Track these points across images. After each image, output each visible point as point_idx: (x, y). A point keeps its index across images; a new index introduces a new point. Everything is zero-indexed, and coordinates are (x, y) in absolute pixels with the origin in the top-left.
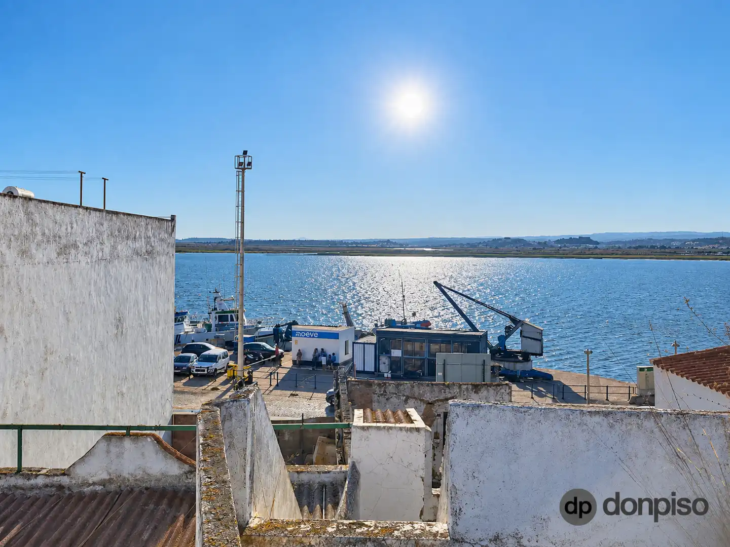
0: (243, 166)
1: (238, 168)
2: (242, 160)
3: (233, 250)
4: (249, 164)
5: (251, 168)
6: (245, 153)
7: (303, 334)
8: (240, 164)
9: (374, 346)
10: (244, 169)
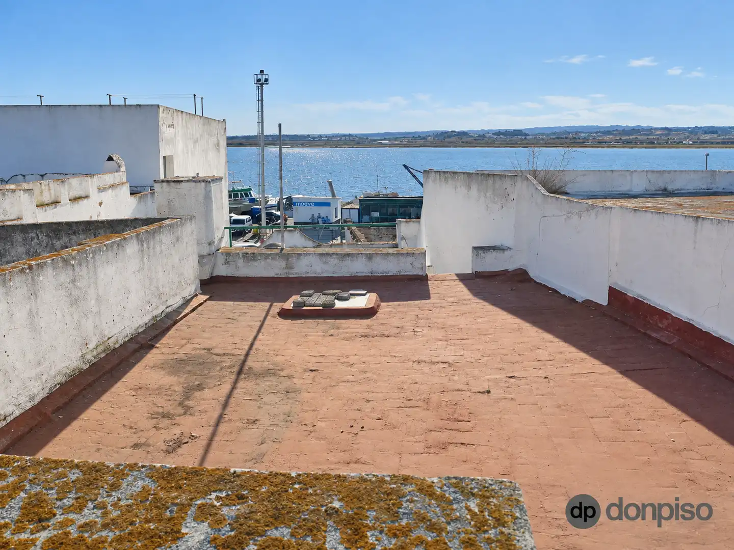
0: (261, 82)
1: (256, 84)
2: (260, 77)
3: (256, 145)
4: (266, 80)
5: (268, 84)
6: (262, 72)
7: (302, 204)
8: (259, 80)
9: (357, 210)
10: (262, 85)
